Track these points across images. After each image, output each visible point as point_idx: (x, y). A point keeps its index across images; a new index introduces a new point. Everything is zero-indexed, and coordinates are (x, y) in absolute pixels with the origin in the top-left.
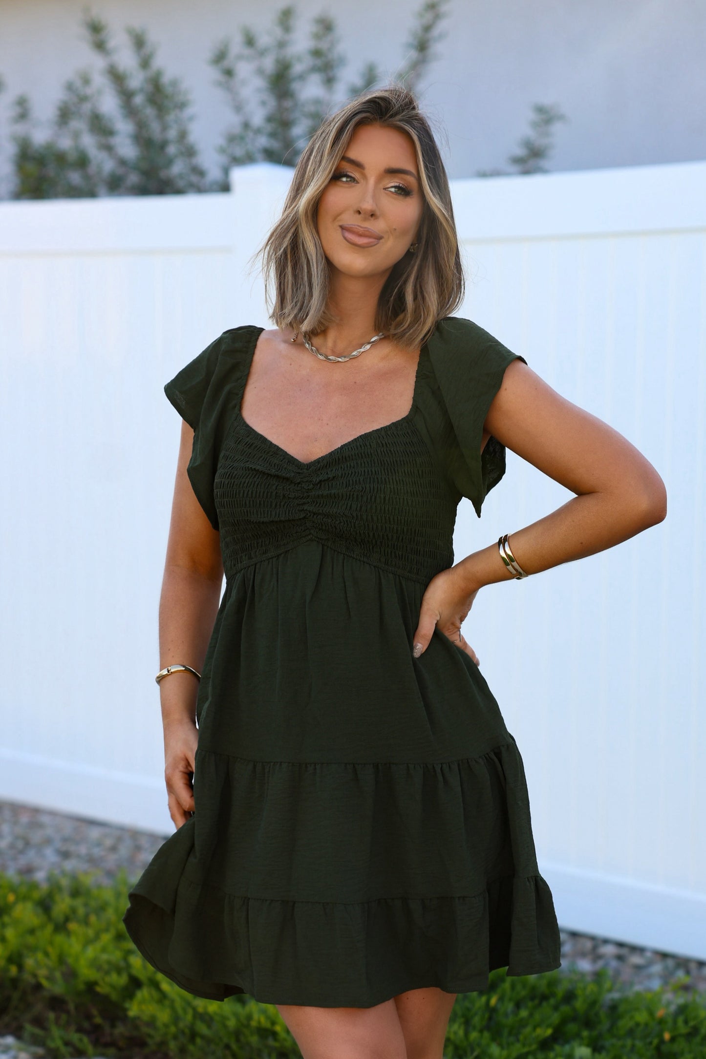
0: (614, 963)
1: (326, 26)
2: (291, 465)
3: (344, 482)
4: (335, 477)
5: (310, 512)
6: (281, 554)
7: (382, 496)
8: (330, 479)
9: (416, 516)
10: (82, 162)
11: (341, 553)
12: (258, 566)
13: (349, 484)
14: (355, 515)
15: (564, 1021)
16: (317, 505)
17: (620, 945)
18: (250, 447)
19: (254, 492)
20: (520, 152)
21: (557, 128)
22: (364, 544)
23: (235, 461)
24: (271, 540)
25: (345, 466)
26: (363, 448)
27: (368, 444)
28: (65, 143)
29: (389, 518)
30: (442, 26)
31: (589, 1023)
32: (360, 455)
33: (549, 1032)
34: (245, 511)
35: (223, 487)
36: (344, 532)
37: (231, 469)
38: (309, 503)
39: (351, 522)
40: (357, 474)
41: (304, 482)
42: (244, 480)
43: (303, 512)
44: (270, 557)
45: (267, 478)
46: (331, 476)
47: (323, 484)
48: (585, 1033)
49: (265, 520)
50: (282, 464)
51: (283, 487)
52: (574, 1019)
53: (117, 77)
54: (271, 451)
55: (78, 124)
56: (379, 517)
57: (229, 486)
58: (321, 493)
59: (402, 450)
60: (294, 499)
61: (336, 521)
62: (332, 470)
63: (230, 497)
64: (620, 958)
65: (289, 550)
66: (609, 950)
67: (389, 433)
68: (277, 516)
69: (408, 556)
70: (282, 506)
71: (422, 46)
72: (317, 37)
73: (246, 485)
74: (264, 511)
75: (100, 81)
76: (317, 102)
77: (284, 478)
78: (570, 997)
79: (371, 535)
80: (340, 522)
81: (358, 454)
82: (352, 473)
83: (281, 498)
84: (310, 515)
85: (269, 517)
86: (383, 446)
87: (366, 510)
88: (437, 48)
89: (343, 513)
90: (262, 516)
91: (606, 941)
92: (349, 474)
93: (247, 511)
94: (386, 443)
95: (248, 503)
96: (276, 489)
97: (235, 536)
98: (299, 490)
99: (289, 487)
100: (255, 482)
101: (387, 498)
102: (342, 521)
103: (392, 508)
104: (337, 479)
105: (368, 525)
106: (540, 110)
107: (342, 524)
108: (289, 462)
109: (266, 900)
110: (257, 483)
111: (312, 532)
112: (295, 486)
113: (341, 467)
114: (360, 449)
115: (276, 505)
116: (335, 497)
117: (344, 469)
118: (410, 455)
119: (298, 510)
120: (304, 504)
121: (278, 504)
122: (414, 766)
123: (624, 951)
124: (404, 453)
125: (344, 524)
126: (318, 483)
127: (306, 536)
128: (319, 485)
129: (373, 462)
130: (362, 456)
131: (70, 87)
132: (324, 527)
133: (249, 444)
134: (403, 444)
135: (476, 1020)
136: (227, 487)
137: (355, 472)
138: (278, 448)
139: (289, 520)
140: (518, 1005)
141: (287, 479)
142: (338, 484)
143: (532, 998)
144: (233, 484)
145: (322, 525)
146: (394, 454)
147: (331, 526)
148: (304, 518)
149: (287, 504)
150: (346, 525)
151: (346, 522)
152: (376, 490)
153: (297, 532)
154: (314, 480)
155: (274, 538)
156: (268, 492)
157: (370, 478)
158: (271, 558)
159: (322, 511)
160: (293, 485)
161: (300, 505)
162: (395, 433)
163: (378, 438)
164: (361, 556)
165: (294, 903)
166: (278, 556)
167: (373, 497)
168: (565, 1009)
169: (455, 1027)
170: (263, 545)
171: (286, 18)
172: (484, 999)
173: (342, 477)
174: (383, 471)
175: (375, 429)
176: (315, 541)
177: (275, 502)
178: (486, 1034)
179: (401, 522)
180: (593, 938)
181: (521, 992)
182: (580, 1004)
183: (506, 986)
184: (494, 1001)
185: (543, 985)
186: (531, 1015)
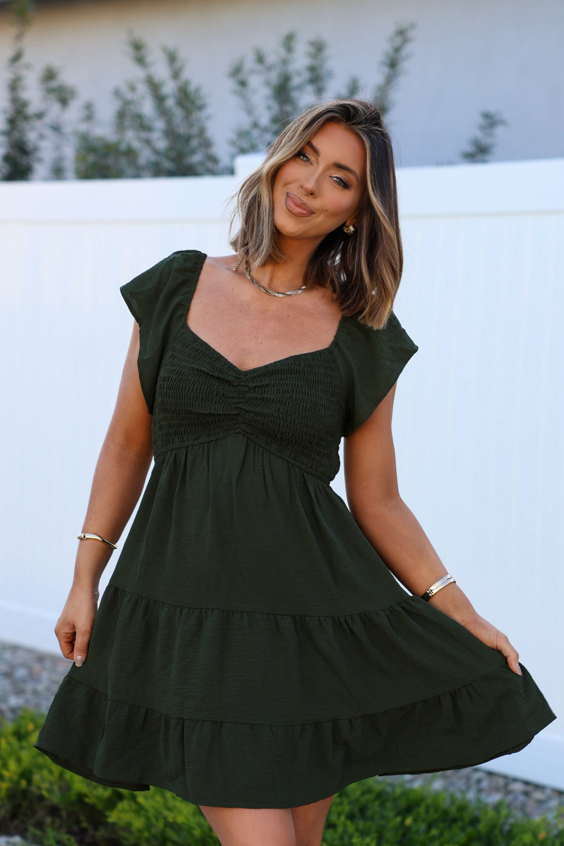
0: (521, 798)
1: (318, 47)
2: (231, 370)
3: (275, 390)
4: (268, 385)
5: (243, 409)
6: (212, 441)
7: (305, 405)
8: (264, 386)
9: (325, 426)
10: (130, 153)
11: (261, 446)
12: (190, 449)
13: (279, 392)
14: (281, 416)
16: (250, 405)
17: (527, 783)
18: (196, 351)
19: (199, 389)
20: (469, 148)
21: (499, 130)
22: (280, 442)
23: (183, 361)
24: (204, 429)
25: (277, 378)
26: (293, 365)
27: (297, 363)
29: (307, 423)
30: (408, 48)
32: (290, 371)
34: (189, 403)
35: (171, 381)
36: (269, 429)
37: (179, 367)
38: (243, 402)
39: (277, 422)
40: (286, 385)
41: (240, 386)
42: (190, 378)
43: (237, 409)
44: (202, 442)
45: (210, 379)
46: (265, 383)
47: (257, 389)
49: (206, 412)
50: (223, 369)
51: (224, 387)
52: (477, 838)
53: (153, 85)
54: (214, 357)
56: (300, 422)
57: (176, 381)
58: (255, 396)
59: (323, 372)
60: (231, 398)
61: (265, 419)
62: (266, 379)
63: (177, 389)
64: (526, 794)
65: (219, 439)
66: (517, 787)
67: (315, 357)
68: (216, 410)
69: (312, 455)
70: (220, 403)
71: (392, 64)
72: (313, 56)
73: (192, 382)
74: (205, 405)
77: (224, 381)
78: (475, 821)
79: (290, 435)
80: (268, 421)
81: (289, 370)
82: (282, 384)
83: (221, 396)
84: (243, 413)
85: (209, 410)
86: (309, 367)
87: (291, 414)
88: (405, 65)
89: (272, 414)
90: (203, 408)
91: (515, 780)
92: (279, 384)
93: (190, 403)
94: (312, 365)
95: (192, 396)
96: (217, 388)
97: (172, 422)
98: (236, 392)
99: (228, 388)
100: (200, 381)
101: (308, 407)
102: (270, 420)
103: (310, 416)
104: (269, 386)
105: (290, 426)
106: (487, 116)
107: (269, 422)
108: (229, 368)
109: (200, 720)
110: (201, 381)
111: (242, 426)
112: (232, 388)
113: (274, 378)
114: (290, 366)
115: (216, 401)
116: (267, 400)
117: (276, 380)
118: (329, 377)
119: (234, 408)
120: (239, 403)
121: (218, 400)
122: (324, 619)
123: (530, 788)
124: (325, 375)
125: (271, 422)
126: (253, 388)
127: (235, 429)
128: (253, 390)
129: (299, 378)
130: (291, 372)
132: (253, 423)
133: (195, 349)
134: (325, 368)
135: (389, 836)
136: (175, 381)
137: (285, 384)
138: (220, 356)
139: (225, 415)
140: (429, 827)
141: (227, 381)
142: (270, 390)
143: (444, 821)
144: (181, 380)
145: (252, 421)
146: (317, 374)
147: (260, 422)
148: (238, 414)
149: (225, 401)
150: (272, 424)
151: (272, 421)
152: (300, 400)
153: (228, 425)
154: (251, 386)
155: (207, 428)
156: (210, 390)
157: (297, 390)
158: (202, 444)
159: (255, 410)
160: (231, 387)
161: (235, 403)
162: (319, 358)
163: (305, 360)
164: (276, 451)
165: (222, 723)
166: (209, 442)
167: (298, 405)
168: (470, 830)
169: (367, 841)
170: (196, 432)
171: (288, 41)
172: (399, 819)
173: (273, 386)
174: (307, 386)
175: (303, 353)
176: (242, 433)
177: (215, 399)
179: (314, 428)
180: (505, 777)
181: (433, 816)
182: (482, 827)
183: (421, 810)
184: (409, 821)
185: (453, 810)
186: (441, 834)
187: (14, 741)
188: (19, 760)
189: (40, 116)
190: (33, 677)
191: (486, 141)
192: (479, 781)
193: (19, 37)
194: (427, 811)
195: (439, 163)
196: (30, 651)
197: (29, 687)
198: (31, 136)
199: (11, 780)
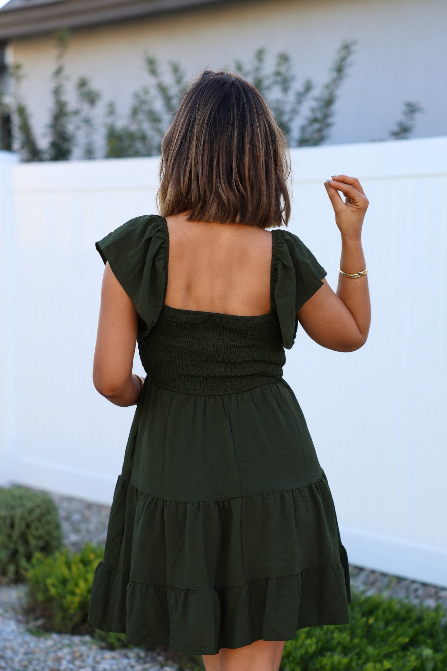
1: (284, 58)
10: (143, 138)
15: (417, 634)
20: (395, 128)
21: (418, 116)
28: (134, 128)
30: (352, 59)
31: (432, 635)
33: (407, 640)
48: (429, 641)
52: (423, 632)
53: (163, 89)
55: (141, 116)
71: (340, 70)
72: (279, 64)
75: (154, 92)
76: (278, 101)
78: (420, 620)
88: (348, 71)
131: (136, 96)
135: (359, 632)
140: (387, 624)
143: (396, 620)
168: (417, 626)
169: (344, 635)
171: (260, 55)
172: (364, 619)
178: (365, 640)
181: (389, 616)
182: (426, 624)
183: (380, 612)
184: (371, 621)
185: (403, 612)
186: (395, 630)
187: (81, 566)
188: (86, 580)
189: (76, 113)
190: (85, 519)
191: (408, 123)
192: (416, 590)
193: (60, 56)
194: (384, 612)
195: (373, 140)
196: (81, 501)
197: (83, 527)
198: (70, 128)
199: (81, 595)
